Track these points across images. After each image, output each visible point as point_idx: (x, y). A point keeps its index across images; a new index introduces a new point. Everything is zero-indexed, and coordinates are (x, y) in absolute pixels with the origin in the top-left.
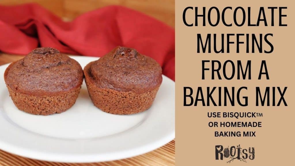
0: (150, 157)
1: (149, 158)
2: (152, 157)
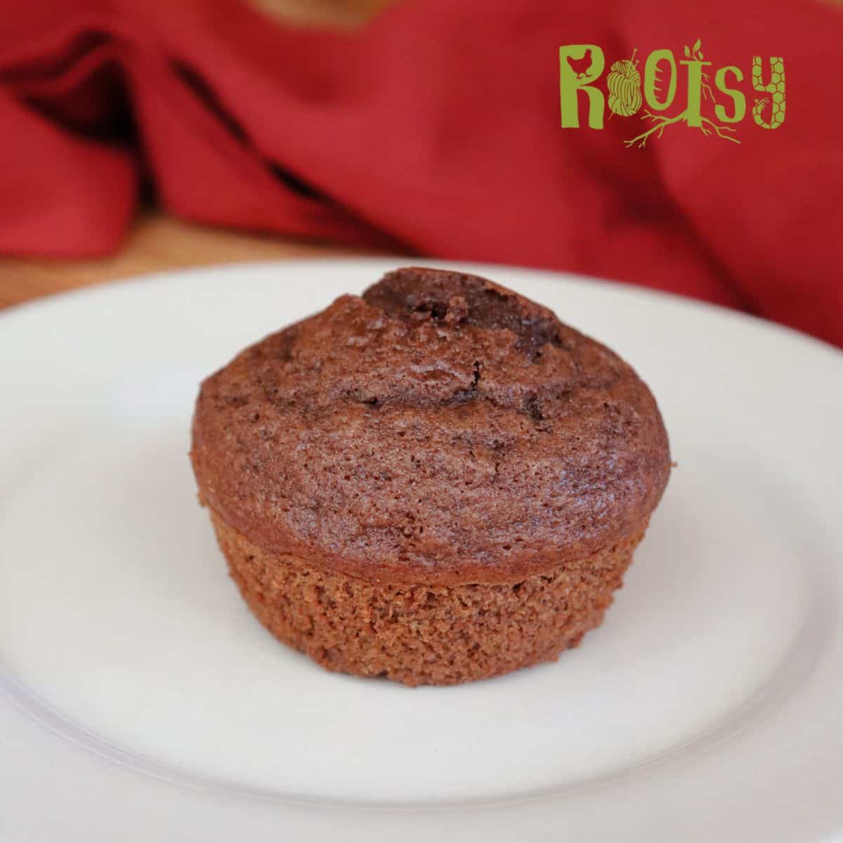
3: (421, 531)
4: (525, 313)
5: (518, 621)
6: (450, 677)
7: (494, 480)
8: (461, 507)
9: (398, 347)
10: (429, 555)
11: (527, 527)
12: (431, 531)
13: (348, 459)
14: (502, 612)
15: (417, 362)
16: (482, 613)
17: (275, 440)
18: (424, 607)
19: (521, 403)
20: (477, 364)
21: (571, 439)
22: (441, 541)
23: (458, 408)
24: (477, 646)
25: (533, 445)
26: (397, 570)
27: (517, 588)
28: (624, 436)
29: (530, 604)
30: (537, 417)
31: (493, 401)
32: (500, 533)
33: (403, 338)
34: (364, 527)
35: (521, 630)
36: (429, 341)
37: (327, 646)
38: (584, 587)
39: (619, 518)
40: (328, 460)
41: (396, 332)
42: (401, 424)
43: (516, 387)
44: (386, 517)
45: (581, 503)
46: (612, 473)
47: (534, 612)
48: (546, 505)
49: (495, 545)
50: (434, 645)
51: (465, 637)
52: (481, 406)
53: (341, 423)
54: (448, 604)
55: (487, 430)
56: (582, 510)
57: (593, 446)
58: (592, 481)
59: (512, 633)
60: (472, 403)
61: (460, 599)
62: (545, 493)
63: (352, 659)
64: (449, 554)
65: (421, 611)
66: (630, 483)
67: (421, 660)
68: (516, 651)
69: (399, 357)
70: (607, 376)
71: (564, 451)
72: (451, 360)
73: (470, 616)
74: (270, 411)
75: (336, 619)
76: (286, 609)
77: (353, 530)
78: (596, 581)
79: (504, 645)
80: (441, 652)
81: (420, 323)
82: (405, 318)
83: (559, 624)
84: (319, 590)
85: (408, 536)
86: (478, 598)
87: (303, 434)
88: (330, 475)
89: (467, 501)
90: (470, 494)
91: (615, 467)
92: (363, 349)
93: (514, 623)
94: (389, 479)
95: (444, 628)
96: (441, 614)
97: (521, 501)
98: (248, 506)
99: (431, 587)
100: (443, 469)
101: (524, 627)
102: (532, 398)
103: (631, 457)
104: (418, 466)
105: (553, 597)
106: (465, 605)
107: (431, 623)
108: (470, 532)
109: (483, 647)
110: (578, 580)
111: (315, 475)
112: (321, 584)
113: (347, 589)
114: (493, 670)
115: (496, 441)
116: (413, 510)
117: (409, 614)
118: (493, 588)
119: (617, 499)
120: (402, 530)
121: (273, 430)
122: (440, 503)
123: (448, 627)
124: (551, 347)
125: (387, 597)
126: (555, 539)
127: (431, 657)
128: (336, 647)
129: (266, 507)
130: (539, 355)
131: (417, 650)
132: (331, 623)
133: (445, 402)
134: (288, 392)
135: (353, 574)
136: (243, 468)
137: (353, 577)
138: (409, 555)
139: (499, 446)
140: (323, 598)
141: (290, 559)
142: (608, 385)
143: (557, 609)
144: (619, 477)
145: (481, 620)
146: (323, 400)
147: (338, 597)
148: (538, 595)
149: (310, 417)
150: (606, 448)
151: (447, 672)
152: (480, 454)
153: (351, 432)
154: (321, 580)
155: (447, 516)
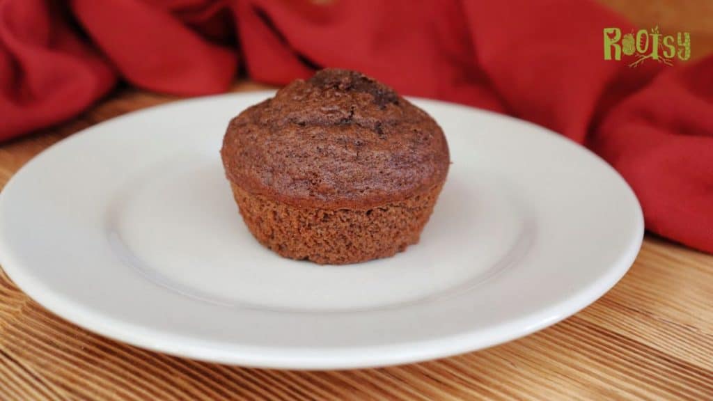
0: (546, 379)
1: (543, 380)
2: (553, 379)
3: (320, 181)
4: (380, 88)
5: (370, 231)
6: (338, 259)
7: (356, 159)
8: (340, 171)
9: (317, 100)
10: (324, 194)
11: (372, 182)
12: (325, 181)
13: (288, 148)
14: (362, 226)
15: (324, 106)
16: (351, 226)
17: (256, 141)
18: (323, 221)
19: (373, 127)
20: (353, 108)
21: (396, 143)
22: (329, 186)
23: (341, 127)
24: (351, 244)
25: (376, 144)
26: (308, 201)
27: (369, 213)
28: (423, 144)
29: (376, 222)
30: (380, 132)
31: (359, 125)
32: (359, 184)
33: (320, 96)
34: (294, 179)
35: (372, 236)
36: (331, 97)
37: (280, 243)
38: (403, 217)
39: (419, 182)
40: (279, 149)
41: (316, 93)
42: (314, 133)
43: (371, 119)
44: (304, 174)
45: (399, 173)
46: (415, 160)
47: (378, 227)
48: (381, 172)
49: (356, 190)
50: (329, 241)
51: (344, 238)
52: (352, 126)
53: (286, 132)
54: (334, 219)
55: (354, 137)
56: (400, 176)
57: (406, 147)
58: (405, 163)
59: (368, 238)
60: (349, 125)
61: (341, 218)
62: (381, 166)
63: (291, 250)
64: (334, 193)
65: (322, 223)
66: (425, 166)
67: (324, 250)
68: (371, 248)
69: (316, 104)
70: (418, 119)
71: (392, 148)
72: (340, 105)
73: (346, 227)
74: (255, 128)
75: (282, 228)
76: (261, 224)
77: (289, 181)
78: (410, 215)
79: (364, 244)
80: (333, 246)
81: (327, 89)
82: (321, 88)
83: (392, 235)
84: (275, 213)
85: (314, 184)
86: (349, 217)
87: (269, 137)
88: (279, 155)
89: (341, 168)
90: (343, 165)
91: (417, 158)
92: (300, 101)
93: (368, 232)
94: (306, 157)
95: (333, 232)
96: (331, 225)
97: (369, 169)
98: (242, 172)
99: (326, 210)
100: (331, 153)
101: (374, 235)
102: (378, 124)
103: (426, 154)
104: (320, 152)
105: (387, 221)
106: (343, 221)
107: (327, 230)
108: (343, 183)
109: (354, 244)
110: (400, 212)
111: (273, 156)
112: (275, 210)
113: (287, 211)
114: (360, 257)
115: (358, 142)
116: (316, 172)
117: (316, 225)
118: (357, 212)
119: (417, 172)
120: (311, 181)
121: (255, 136)
122: (329, 169)
123: (335, 232)
124: (392, 105)
125: (305, 215)
126: (386, 189)
127: (328, 248)
128: (284, 243)
129: (249, 171)
130: (385, 107)
131: (321, 244)
132: (281, 230)
133: (336, 124)
134: (265, 120)
135: (289, 203)
136: (241, 154)
137: (289, 205)
138: (315, 193)
139: (360, 144)
140: (277, 217)
141: (261, 197)
142: (418, 122)
143: (390, 227)
144: (419, 162)
145: (352, 229)
146: (280, 123)
147: (283, 215)
148: (380, 218)
149: (272, 130)
150: (413, 148)
151: (337, 257)
152: (350, 147)
153: (290, 136)
154: (275, 207)
155: (332, 175)
